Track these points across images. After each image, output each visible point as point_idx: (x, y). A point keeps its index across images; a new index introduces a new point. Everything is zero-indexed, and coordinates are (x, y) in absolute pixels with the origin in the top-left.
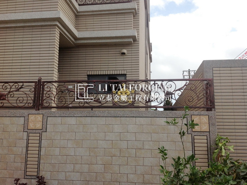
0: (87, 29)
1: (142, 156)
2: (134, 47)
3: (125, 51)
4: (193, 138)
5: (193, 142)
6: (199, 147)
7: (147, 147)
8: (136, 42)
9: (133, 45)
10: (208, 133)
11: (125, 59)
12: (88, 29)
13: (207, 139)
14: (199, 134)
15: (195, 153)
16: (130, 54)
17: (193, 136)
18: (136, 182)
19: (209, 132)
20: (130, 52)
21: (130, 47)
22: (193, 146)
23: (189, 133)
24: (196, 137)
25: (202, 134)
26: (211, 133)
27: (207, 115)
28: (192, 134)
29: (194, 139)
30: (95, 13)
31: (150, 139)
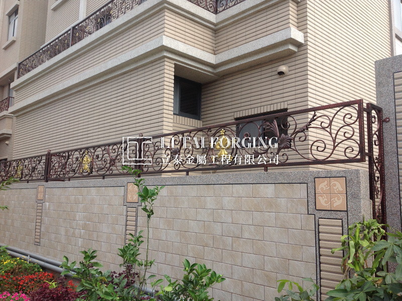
0: (228, 48)
1: (240, 250)
2: (299, 58)
3: (283, 68)
4: (317, 223)
5: (317, 230)
6: (329, 241)
7: (246, 235)
8: (302, 48)
9: (297, 55)
10: (344, 214)
11: (285, 82)
12: (230, 47)
13: (342, 227)
14: (328, 214)
15: (321, 253)
16: (293, 72)
17: (317, 218)
18: (232, 291)
19: (347, 211)
20: (293, 68)
21: (294, 59)
22: (317, 239)
23: (309, 213)
24: (322, 221)
25: (334, 215)
26: (349, 214)
27: (343, 177)
28: (314, 215)
29: (319, 225)
30: (236, 18)
31: (251, 222)
